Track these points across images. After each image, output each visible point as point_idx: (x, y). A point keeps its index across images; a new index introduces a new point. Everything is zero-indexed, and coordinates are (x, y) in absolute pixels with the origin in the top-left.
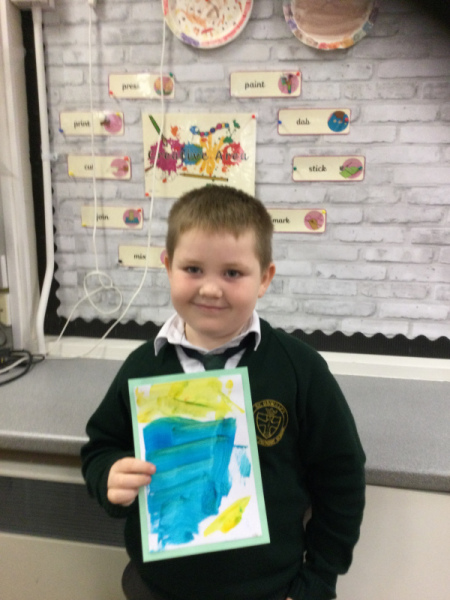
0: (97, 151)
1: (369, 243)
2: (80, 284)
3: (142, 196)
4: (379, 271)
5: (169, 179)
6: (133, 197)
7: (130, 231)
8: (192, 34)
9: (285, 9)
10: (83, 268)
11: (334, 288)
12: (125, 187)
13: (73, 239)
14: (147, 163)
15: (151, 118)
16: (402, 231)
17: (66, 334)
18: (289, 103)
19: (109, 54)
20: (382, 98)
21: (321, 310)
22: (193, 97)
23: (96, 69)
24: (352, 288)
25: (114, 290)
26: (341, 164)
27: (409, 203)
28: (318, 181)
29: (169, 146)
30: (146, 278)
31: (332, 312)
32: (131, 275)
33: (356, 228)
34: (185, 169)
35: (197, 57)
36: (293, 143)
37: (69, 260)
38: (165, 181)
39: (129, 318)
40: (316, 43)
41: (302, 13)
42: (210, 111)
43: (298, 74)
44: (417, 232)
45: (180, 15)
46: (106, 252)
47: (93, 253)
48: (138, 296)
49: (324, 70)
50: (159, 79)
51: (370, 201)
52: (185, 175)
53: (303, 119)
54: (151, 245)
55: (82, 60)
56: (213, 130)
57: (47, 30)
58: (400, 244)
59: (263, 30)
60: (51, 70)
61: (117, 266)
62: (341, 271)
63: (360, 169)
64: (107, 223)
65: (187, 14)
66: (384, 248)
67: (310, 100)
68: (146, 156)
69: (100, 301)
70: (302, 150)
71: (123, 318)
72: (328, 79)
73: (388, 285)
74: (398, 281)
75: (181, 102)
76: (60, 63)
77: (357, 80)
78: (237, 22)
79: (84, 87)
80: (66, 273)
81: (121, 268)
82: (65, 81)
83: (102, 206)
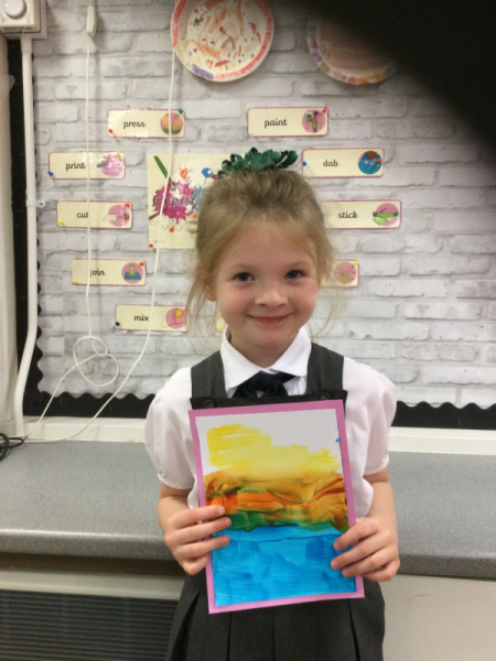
0: (93, 197)
1: (408, 298)
2: (68, 352)
3: (145, 247)
4: (420, 330)
5: (177, 227)
6: (135, 249)
7: (131, 288)
8: (204, 67)
9: (309, 41)
10: (71, 333)
11: (370, 350)
12: (127, 236)
13: (61, 298)
14: (151, 211)
15: (157, 159)
16: (446, 285)
17: (48, 415)
18: (315, 143)
19: (109, 88)
20: (418, 137)
22: (205, 136)
23: (93, 104)
24: (390, 350)
25: (109, 358)
26: (375, 210)
27: (452, 252)
28: (349, 229)
29: (177, 191)
30: (148, 344)
32: (131, 339)
33: (393, 282)
35: (209, 92)
36: (320, 187)
37: (55, 324)
38: (172, 230)
39: (128, 391)
40: (345, 78)
41: (327, 45)
42: (225, 151)
43: (324, 111)
44: (461, 285)
45: (192, 46)
46: (100, 314)
47: (86, 315)
48: (138, 365)
49: (354, 107)
50: (167, 115)
51: (408, 251)
53: (330, 160)
54: (156, 305)
55: (78, 94)
57: (37, 61)
58: (443, 299)
59: (285, 63)
60: (40, 105)
61: (114, 330)
62: (377, 330)
63: (396, 215)
64: (103, 280)
65: (198, 44)
66: (426, 304)
67: (338, 139)
68: (150, 202)
69: (92, 372)
70: (330, 194)
71: (119, 393)
72: (358, 117)
73: (431, 346)
74: (443, 341)
75: (191, 142)
76: (50, 98)
77: (391, 117)
78: (256, 54)
79: (78, 124)
80: (52, 339)
81: (118, 332)
82: (57, 118)
83: (97, 259)
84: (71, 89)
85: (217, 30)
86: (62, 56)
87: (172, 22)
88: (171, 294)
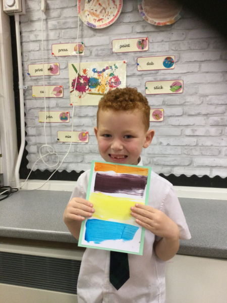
0: (46, 84)
1: (187, 126)
2: (38, 152)
3: (69, 105)
4: (193, 141)
5: (82, 96)
6: (64, 106)
7: (63, 124)
8: (92, 22)
9: (139, 7)
10: (39, 143)
11: (169, 151)
12: (61, 100)
13: (35, 129)
14: (71, 89)
15: (73, 65)
16: (205, 119)
17: (30, 178)
18: (143, 54)
19: (52, 35)
20: (191, 49)
21: (163, 163)
22: (93, 54)
23: (45, 43)
24: (179, 151)
25: (55, 154)
26: (171, 85)
27: (208, 104)
28: (159, 94)
29: (82, 79)
30: (71, 148)
31: (168, 164)
32: (64, 146)
33: (180, 118)
34: (90, 91)
35: (95, 33)
36: (145, 75)
37: (33, 140)
38: (80, 97)
39: (63, 169)
40: (155, 23)
41: (148, 8)
42: (102, 61)
43: (147, 39)
44: (212, 119)
45: (87, 13)
46: (51, 135)
47: (44, 136)
48: (67, 157)
49: (160, 37)
50: (77, 46)
51: (187, 104)
52: (90, 94)
53: (150, 62)
54: (74, 131)
55: (39, 38)
56: (104, 70)
57: (22, 25)
58: (204, 126)
59: (128, 18)
60: (24, 44)
61: (57, 142)
62: (172, 141)
63: (181, 87)
64: (52, 120)
65: (90, 12)
66: (195, 128)
67: (153, 52)
68: (71, 85)
69: (49, 160)
70: (150, 78)
71: (60, 168)
72: (162, 41)
73: (198, 148)
74: (203, 146)
75: (88, 57)
76: (28, 40)
77: (178, 40)
78: (115, 14)
79: (40, 51)
80: (32, 146)
81: (59, 143)
82: (31, 49)
83: (49, 111)
84: (36, 36)
85: (98, 5)
86: (32, 21)
87: (78, 3)
88: (80, 126)
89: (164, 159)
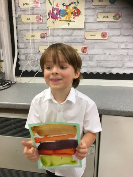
0: (31, 13)
1: (122, 42)
2: (26, 59)
3: (46, 28)
4: (125, 52)
5: (55, 22)
6: (43, 29)
7: (42, 41)
10: (27, 54)
11: (110, 58)
12: (41, 25)
13: (24, 44)
14: (48, 17)
15: (49, 1)
21: (106, 66)
24: (116, 58)
25: (37, 61)
26: (114, 15)
28: (106, 21)
29: (55, 10)
31: (109, 66)
33: (118, 37)
34: (61, 18)
36: (97, 8)
37: (22, 51)
46: (34, 48)
51: (123, 28)
52: (60, 20)
56: (70, 5)
61: (38, 53)
62: (113, 52)
63: (120, 17)
64: (35, 38)
66: (127, 44)
68: (47, 14)
69: (33, 65)
70: (100, 11)
71: (40, 71)
73: (128, 57)
74: (131, 55)
80: (22, 55)
83: (33, 32)
88: (54, 42)
89: (107, 63)
